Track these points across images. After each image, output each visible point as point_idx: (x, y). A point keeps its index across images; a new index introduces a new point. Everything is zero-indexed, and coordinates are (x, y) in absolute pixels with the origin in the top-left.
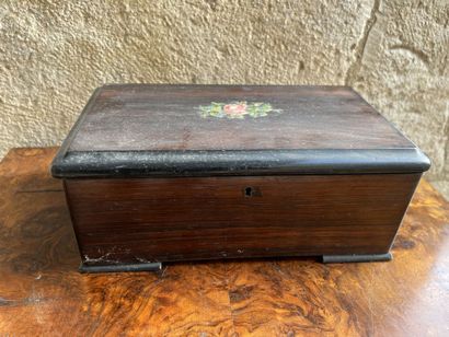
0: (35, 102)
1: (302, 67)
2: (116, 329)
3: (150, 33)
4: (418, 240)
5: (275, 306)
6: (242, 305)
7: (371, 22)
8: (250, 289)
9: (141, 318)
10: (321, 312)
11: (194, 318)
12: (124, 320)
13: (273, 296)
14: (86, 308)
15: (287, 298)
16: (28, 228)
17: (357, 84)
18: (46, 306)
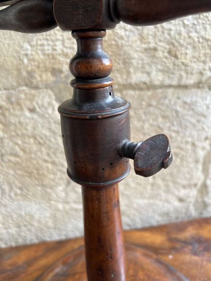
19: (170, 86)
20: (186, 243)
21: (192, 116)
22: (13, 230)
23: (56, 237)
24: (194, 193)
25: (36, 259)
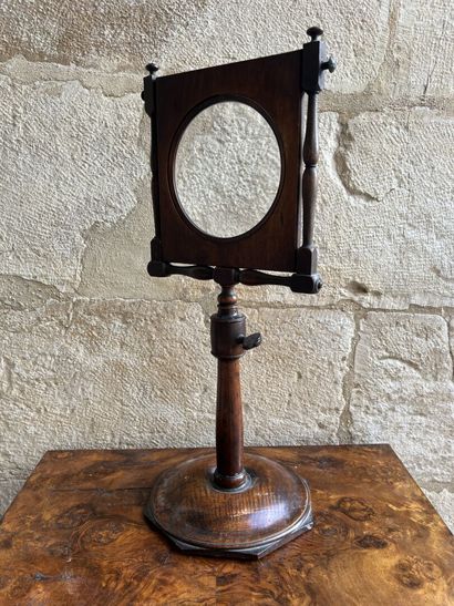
0: (73, 411)
1: (300, 376)
2: (126, 601)
3: (171, 354)
4: (391, 540)
5: (252, 589)
6: (226, 587)
7: (356, 339)
8: (234, 576)
9: (145, 594)
10: (289, 596)
11: (186, 595)
12: (133, 595)
13: (252, 582)
14: (104, 585)
15: (263, 583)
16: (60, 521)
17: (355, 390)
18: (75, 581)
19: (303, 306)
20: (315, 460)
21: (325, 335)
22: (146, 436)
23: (186, 445)
24: (336, 418)
25: (168, 458)
